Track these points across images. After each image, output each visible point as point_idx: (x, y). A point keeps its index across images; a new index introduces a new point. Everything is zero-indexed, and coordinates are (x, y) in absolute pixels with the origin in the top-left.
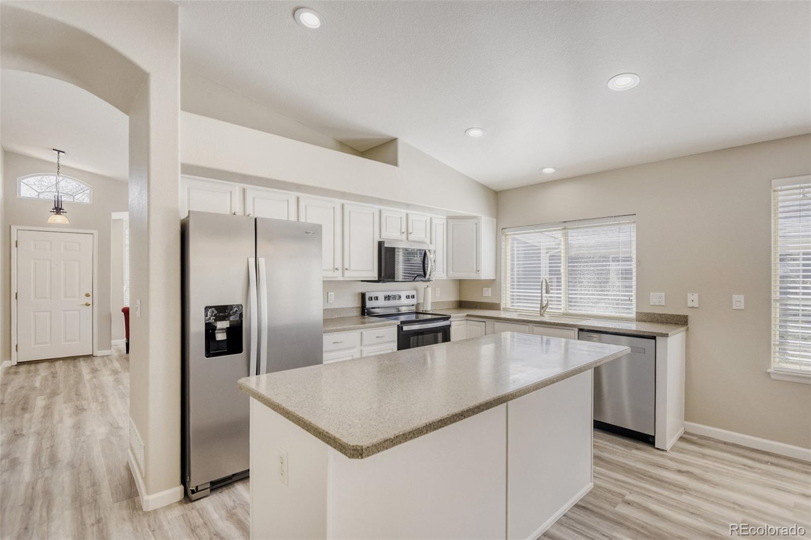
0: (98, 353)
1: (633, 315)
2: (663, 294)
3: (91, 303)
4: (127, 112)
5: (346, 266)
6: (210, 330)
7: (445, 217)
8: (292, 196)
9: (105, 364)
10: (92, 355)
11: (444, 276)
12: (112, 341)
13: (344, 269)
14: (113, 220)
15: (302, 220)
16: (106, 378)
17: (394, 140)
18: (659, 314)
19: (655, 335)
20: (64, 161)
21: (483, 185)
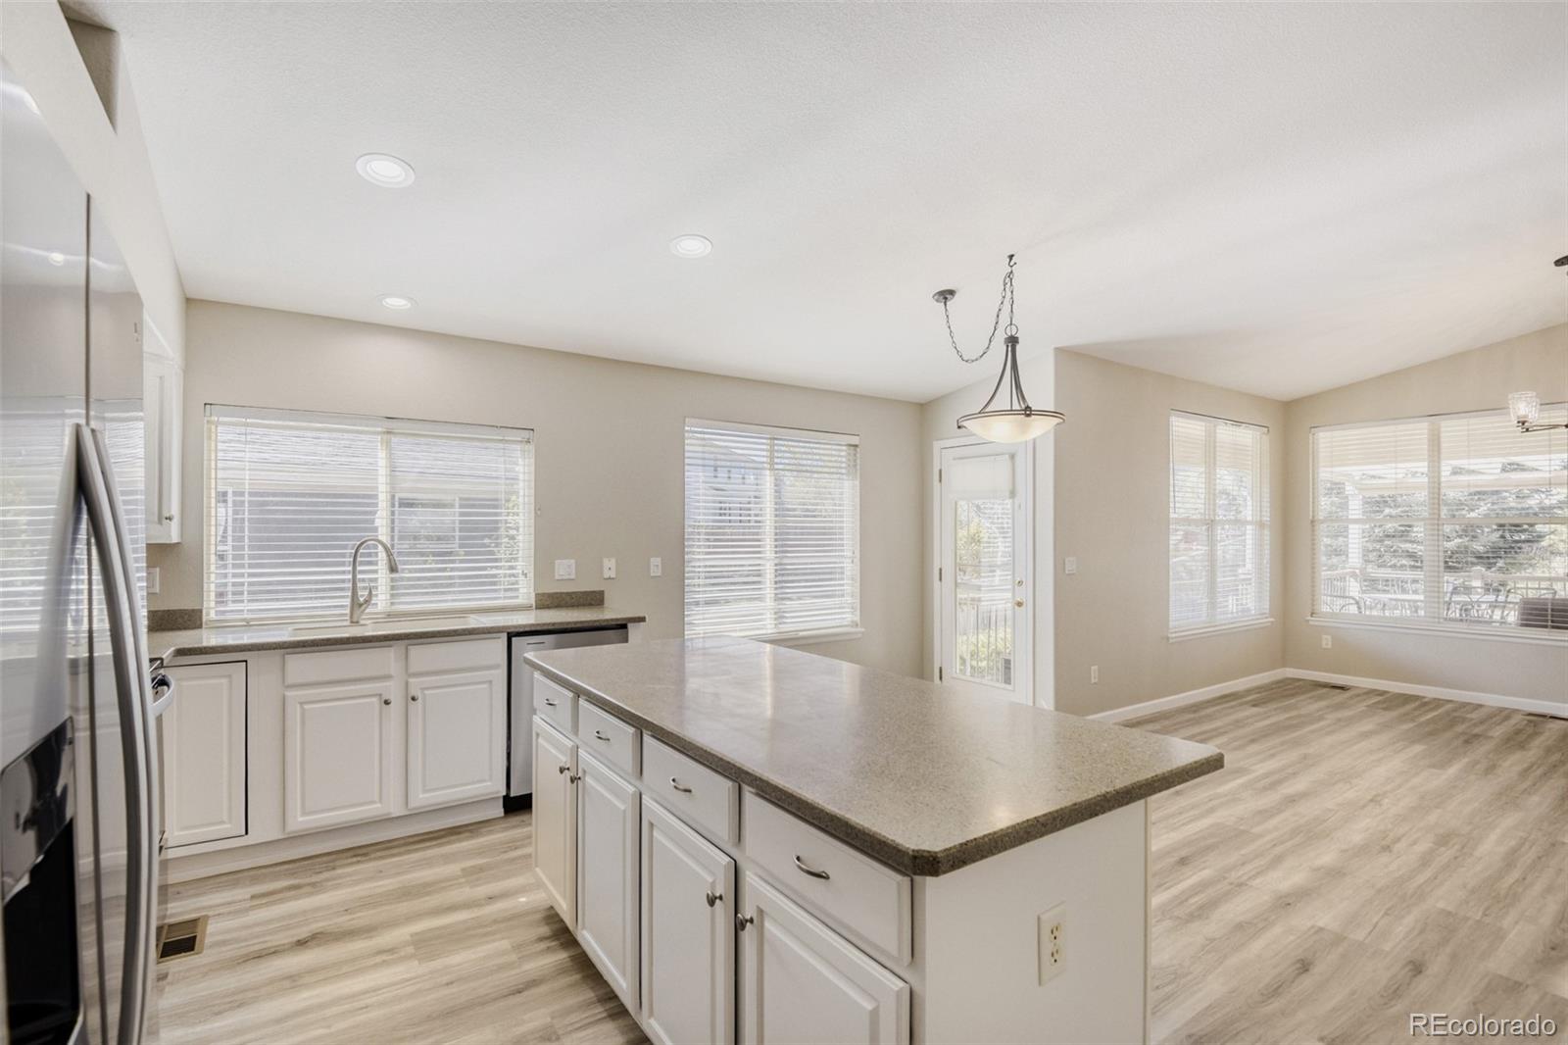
1: (533, 602)
2: (573, 561)
18: (568, 594)
19: (624, 622)
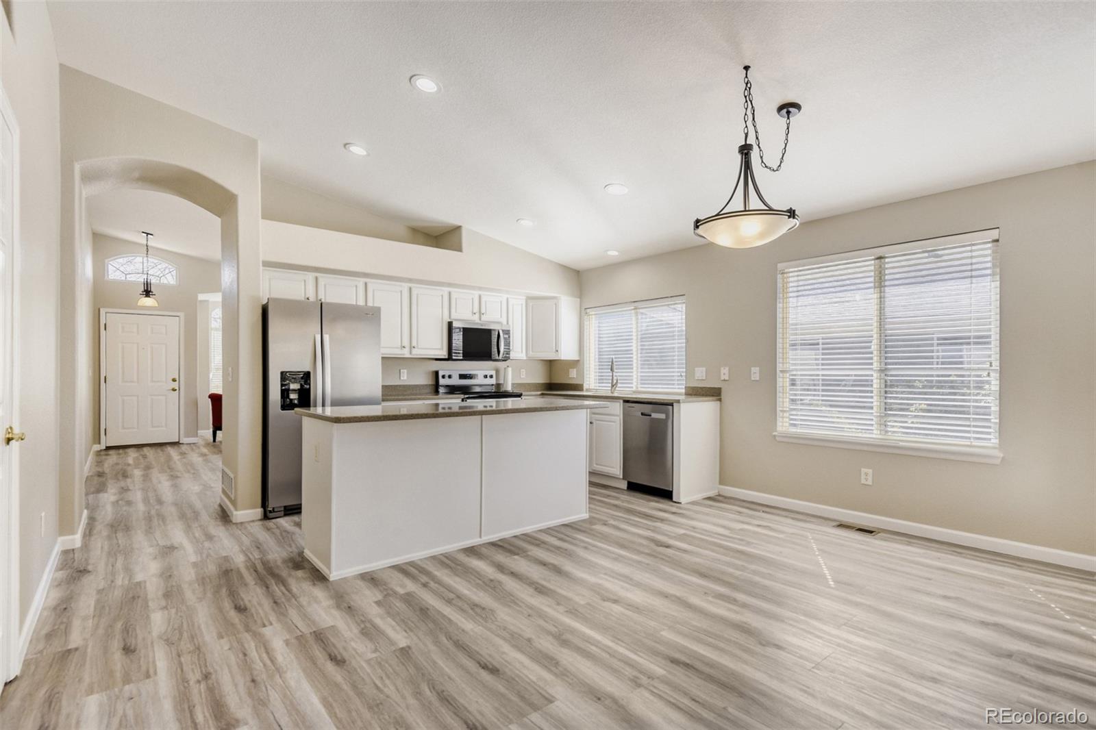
0: (184, 440)
1: (684, 391)
2: (704, 369)
3: (177, 388)
4: (219, 217)
5: (414, 344)
6: (285, 393)
7: (524, 298)
8: (361, 282)
9: (192, 450)
10: (178, 442)
11: (523, 356)
12: (199, 432)
13: (412, 347)
14: (200, 301)
15: (370, 304)
16: (195, 458)
17: (459, 228)
18: (701, 388)
19: (671, 402)
20: (152, 242)
21: (565, 266)
